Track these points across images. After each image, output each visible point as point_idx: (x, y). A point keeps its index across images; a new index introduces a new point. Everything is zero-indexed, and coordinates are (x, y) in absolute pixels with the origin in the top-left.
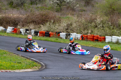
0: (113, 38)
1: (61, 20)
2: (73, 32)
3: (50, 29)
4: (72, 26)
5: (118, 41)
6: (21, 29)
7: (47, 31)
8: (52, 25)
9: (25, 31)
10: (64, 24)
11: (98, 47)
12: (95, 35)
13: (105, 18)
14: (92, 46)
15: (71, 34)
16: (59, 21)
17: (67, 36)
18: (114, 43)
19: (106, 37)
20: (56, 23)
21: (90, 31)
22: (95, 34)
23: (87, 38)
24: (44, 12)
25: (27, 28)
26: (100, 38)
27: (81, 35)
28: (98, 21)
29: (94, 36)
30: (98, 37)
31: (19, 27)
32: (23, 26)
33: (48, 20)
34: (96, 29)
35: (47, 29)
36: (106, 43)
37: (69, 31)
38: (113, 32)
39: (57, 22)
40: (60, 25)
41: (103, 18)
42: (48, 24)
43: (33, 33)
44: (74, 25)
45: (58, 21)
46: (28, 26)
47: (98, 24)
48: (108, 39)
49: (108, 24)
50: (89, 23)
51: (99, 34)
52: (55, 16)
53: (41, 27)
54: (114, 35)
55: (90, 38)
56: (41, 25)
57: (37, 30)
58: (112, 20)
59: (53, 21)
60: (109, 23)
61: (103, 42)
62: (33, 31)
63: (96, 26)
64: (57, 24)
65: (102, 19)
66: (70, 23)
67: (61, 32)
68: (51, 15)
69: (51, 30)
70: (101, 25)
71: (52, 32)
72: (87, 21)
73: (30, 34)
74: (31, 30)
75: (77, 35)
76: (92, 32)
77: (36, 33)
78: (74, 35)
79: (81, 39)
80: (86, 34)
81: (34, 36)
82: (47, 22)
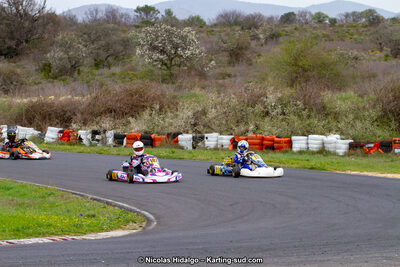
0: (309, 141)
1: (177, 103)
2: (211, 130)
3: (151, 127)
4: (206, 117)
5: (324, 147)
6: (80, 132)
7: (146, 133)
8: (156, 118)
9: (89, 136)
10: (186, 113)
12: (266, 135)
13: (288, 91)
15: (206, 135)
17: (197, 142)
18: (313, 153)
19: (293, 138)
20: (166, 112)
21: (252, 127)
22: (266, 133)
24: (136, 85)
25: (95, 128)
26: (279, 142)
27: (231, 137)
28: (271, 99)
29: (263, 139)
30: (273, 140)
31: (74, 126)
32: (85, 123)
33: (145, 104)
34: (267, 119)
35: (144, 128)
36: (294, 153)
37: (200, 128)
38: (309, 125)
39: (168, 110)
40: (176, 116)
41: (281, 92)
42: (146, 115)
43: (110, 141)
44: (212, 113)
45: (172, 106)
46: (97, 123)
47: (272, 106)
48: (299, 143)
49: (295, 105)
50: (248, 106)
51: (275, 131)
52: (162, 95)
53: (129, 122)
54: (313, 133)
55: (254, 144)
56: (130, 119)
57: (120, 131)
58: (305, 96)
59: (158, 107)
60: (298, 103)
61: (287, 152)
62: (110, 135)
63: (267, 113)
64: (169, 114)
65: (279, 95)
66: (200, 109)
67: (181, 134)
68: (152, 93)
69: (156, 129)
70: (279, 110)
71: (158, 133)
72: (244, 101)
73: (104, 141)
74: (105, 131)
75: (222, 139)
76: (257, 127)
77: (119, 139)
78: (212, 139)
79: (231, 148)
80: (244, 133)
81: (115, 146)
82: (143, 111)
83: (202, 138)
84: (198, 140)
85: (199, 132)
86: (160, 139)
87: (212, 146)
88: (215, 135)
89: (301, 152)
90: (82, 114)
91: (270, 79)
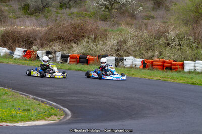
0: (196, 65)
1: (106, 35)
2: (129, 54)
3: (88, 51)
4: (126, 45)
6: (38, 52)
7: (84, 54)
8: (92, 44)
9: (44, 55)
10: (112, 42)
11: (169, 80)
12: (166, 59)
13: (184, 29)
14: (159, 78)
15: (125, 58)
17: (118, 63)
18: (198, 73)
19: (185, 62)
20: (98, 40)
21: (157, 53)
22: (167, 58)
23: (152, 66)
24: (77, 21)
25: (49, 49)
26: (175, 65)
27: (143, 59)
28: (172, 34)
29: (164, 62)
30: (171, 63)
31: (34, 48)
32: (42, 46)
33: (84, 34)
34: (168, 48)
35: (83, 51)
36: (185, 73)
37: (121, 53)
38: (196, 54)
39: (100, 39)
40: (105, 44)
41: (179, 30)
42: (84, 42)
43: (59, 59)
44: (130, 42)
45: (103, 37)
46: (51, 46)
47: (172, 39)
48: (189, 66)
49: (188, 39)
50: (155, 38)
51: (173, 57)
52: (97, 28)
53: (72, 47)
54: (199, 60)
55: (158, 65)
56: (73, 44)
57: (65, 52)
58: (195, 33)
59: (93, 37)
60: (190, 38)
61: (180, 72)
62: (59, 54)
63: (168, 44)
64: (101, 42)
65: (178, 32)
66: (122, 40)
67: (108, 56)
68: (89, 27)
69: (91, 52)
70: (177, 43)
71: (92, 55)
72: (152, 35)
73: (54, 59)
74: (55, 52)
75: (136, 61)
76: (161, 53)
77: (65, 58)
78: (129, 61)
79: (142, 67)
80: (151, 58)
81: (61, 63)
82: (83, 39)
83: (122, 60)
84: (119, 61)
85: (120, 56)
86: (92, 59)
87: (129, 66)
88: (131, 58)
89: (190, 72)
90: (41, 40)
91: (172, 20)
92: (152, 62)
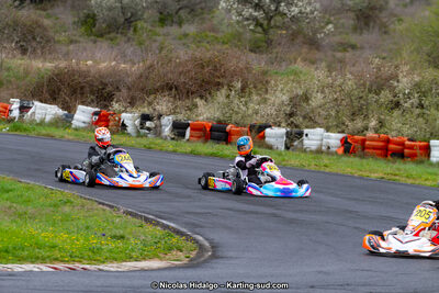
1: (267, 82)
2: (314, 124)
3: (228, 115)
4: (309, 105)
6: (124, 115)
7: (219, 122)
8: (236, 101)
9: (137, 122)
10: (280, 97)
11: (403, 180)
12: (393, 136)
13: (430, 73)
14: (381, 175)
15: (306, 131)
16: (261, 84)
17: (292, 141)
19: (433, 142)
20: (250, 93)
21: (373, 123)
22: (394, 133)
23: (364, 148)
24: (207, 52)
25: (146, 111)
26: (411, 148)
27: (341, 136)
28: (404, 83)
29: (388, 141)
30: (402, 144)
31: (116, 106)
32: (132, 103)
33: (221, 80)
34: (396, 113)
35: (217, 114)
36: (432, 165)
37: (298, 120)
39: (253, 90)
40: (265, 101)
41: (419, 75)
42: (221, 96)
43: (167, 130)
44: (317, 100)
45: (259, 86)
46: (150, 104)
47: (404, 94)
50: (370, 91)
51: (407, 131)
52: (247, 68)
53: (196, 106)
55: (375, 148)
56: (198, 100)
57: (181, 117)
59: (239, 85)
61: (422, 162)
62: (167, 122)
63: (398, 105)
64: (255, 97)
65: (417, 79)
66: (300, 93)
67: (270, 126)
68: (232, 64)
69: (234, 117)
70: (415, 100)
71: (237, 124)
72: (364, 85)
73: (157, 131)
74: (160, 116)
75: (328, 137)
76: (381, 123)
77: (179, 129)
78: (314, 137)
79: (341, 151)
80: (361, 132)
81: (173, 139)
82: (218, 90)
83: (300, 134)
84: (294, 137)
85: (296, 126)
86: (238, 133)
87: (314, 148)
88: (319, 131)
92: (364, 141)
